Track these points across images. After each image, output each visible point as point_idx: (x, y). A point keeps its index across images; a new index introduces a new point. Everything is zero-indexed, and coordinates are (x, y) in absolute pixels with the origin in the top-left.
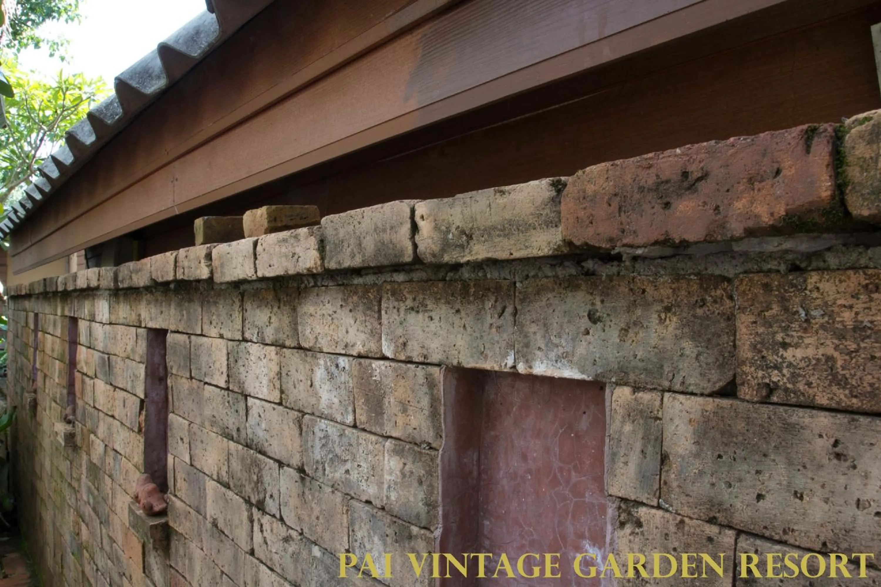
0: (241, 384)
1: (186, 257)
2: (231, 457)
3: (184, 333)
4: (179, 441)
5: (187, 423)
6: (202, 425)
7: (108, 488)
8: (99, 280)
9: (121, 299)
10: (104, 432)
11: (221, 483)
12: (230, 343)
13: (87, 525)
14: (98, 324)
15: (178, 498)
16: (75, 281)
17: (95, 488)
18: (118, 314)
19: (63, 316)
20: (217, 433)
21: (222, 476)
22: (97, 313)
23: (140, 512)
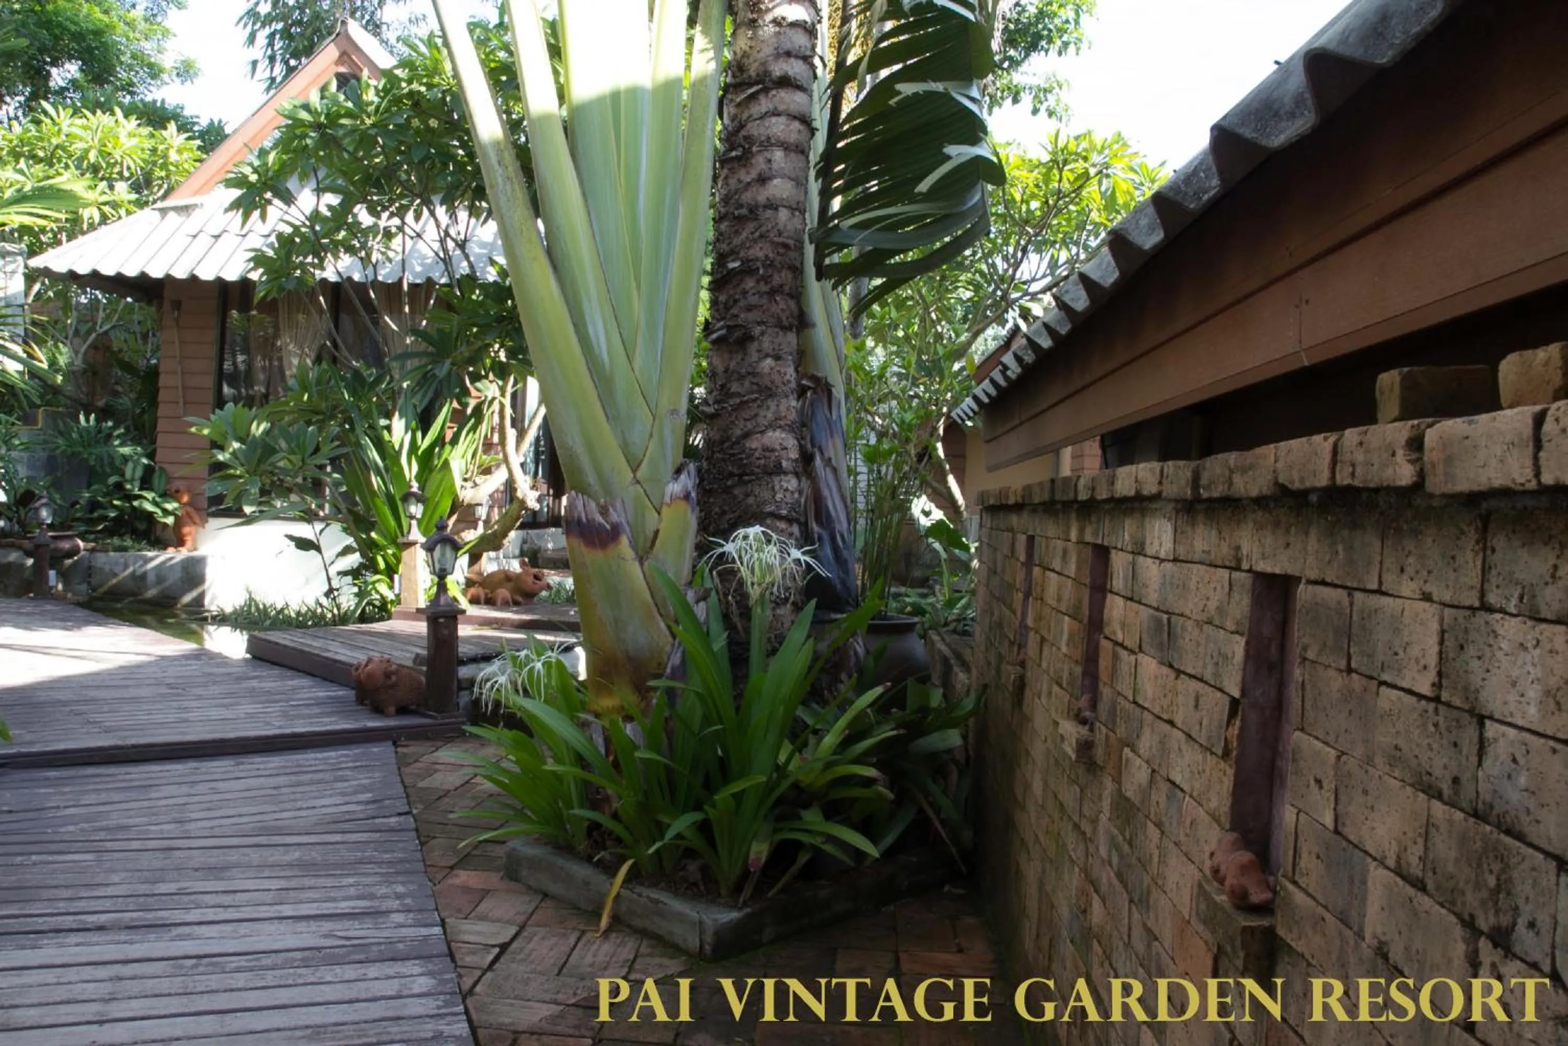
0: (1471, 694)
1: (1361, 444)
2: (1433, 831)
3: (1335, 586)
4: (1312, 783)
5: (1333, 753)
6: (1369, 761)
7: (1153, 846)
8: (1160, 483)
9: (1200, 518)
10: (1151, 747)
11: (1403, 878)
12: (1447, 611)
13: (1103, 900)
14: (1149, 560)
15: (1299, 887)
16: (1113, 483)
17: (1125, 839)
18: (1192, 545)
19: (1081, 542)
20: (1402, 781)
21: (1409, 865)
22: (1148, 542)
23: (1222, 899)
